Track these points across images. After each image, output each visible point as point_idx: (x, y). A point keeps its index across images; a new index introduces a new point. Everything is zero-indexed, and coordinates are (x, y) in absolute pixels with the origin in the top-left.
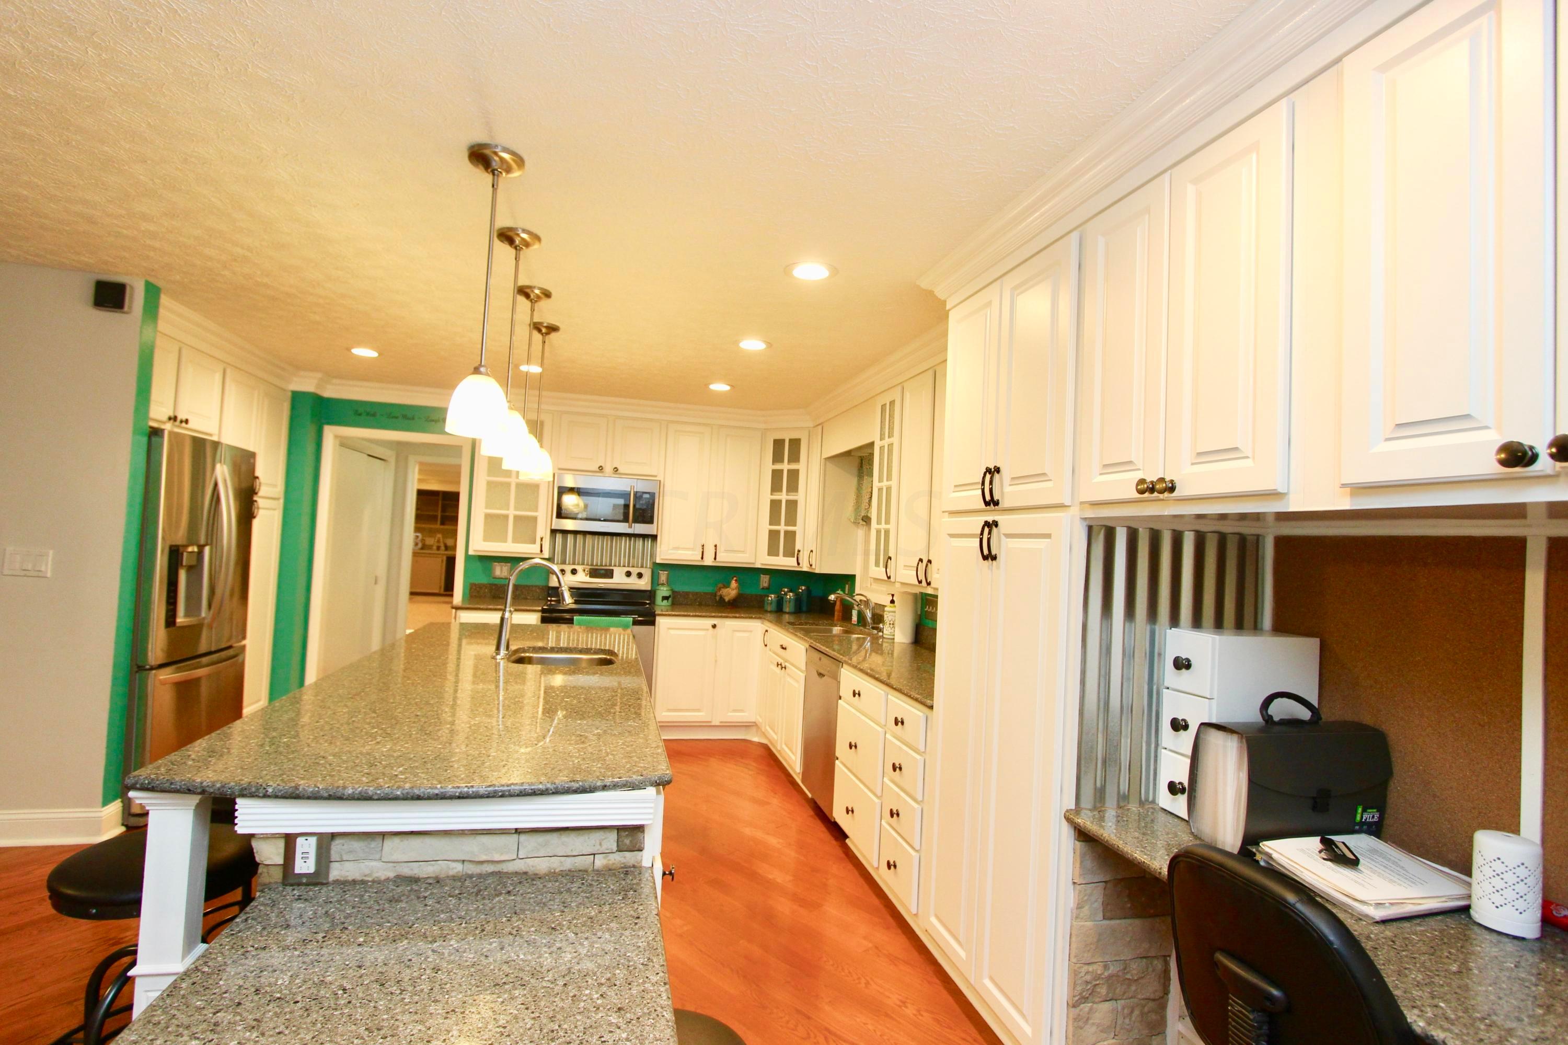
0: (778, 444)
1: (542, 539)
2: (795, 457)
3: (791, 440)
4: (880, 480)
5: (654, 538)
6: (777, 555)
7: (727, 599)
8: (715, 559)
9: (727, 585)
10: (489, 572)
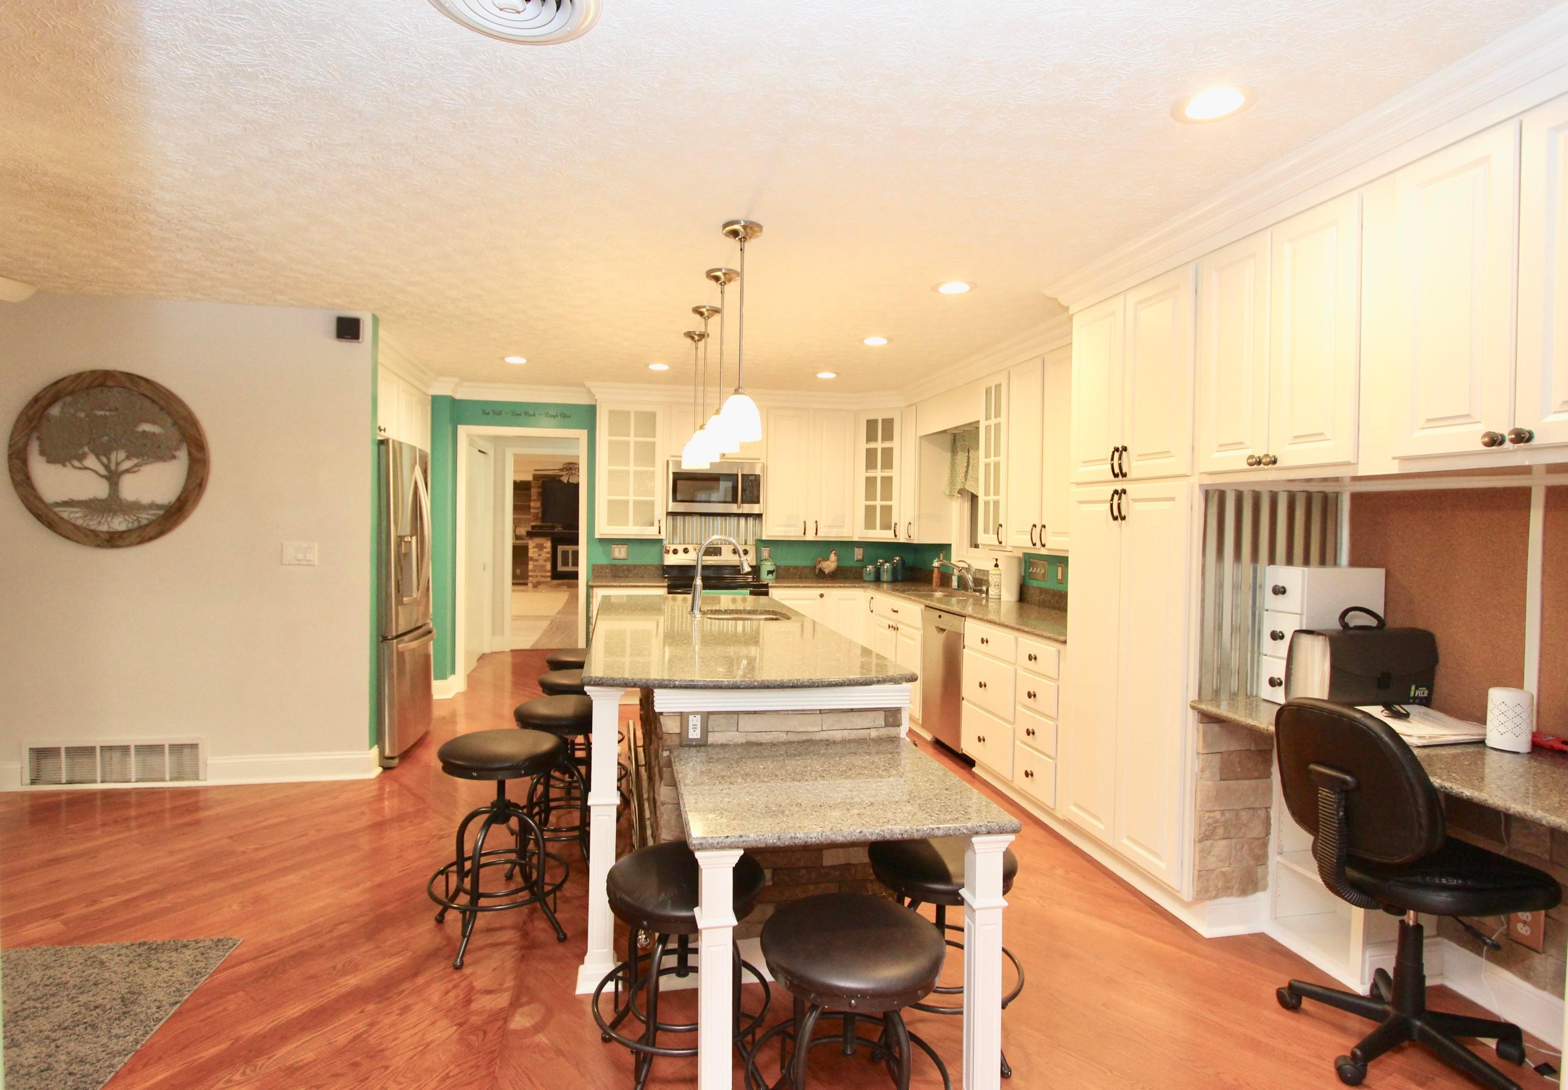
0: (871, 424)
1: (659, 521)
2: (888, 435)
3: (883, 420)
4: (987, 455)
5: (759, 515)
6: (875, 528)
7: (827, 571)
8: (816, 534)
9: (827, 559)
10: (609, 554)
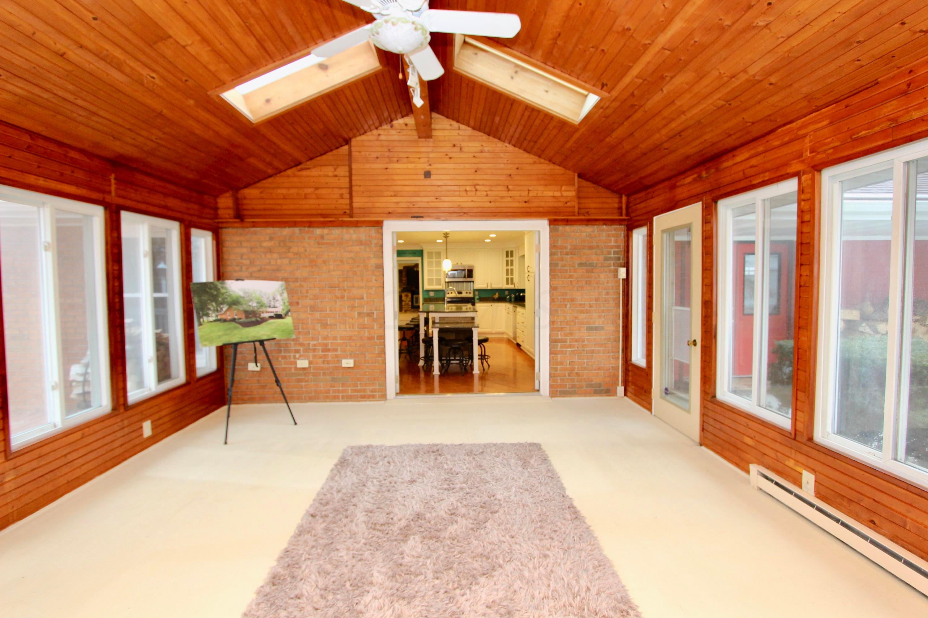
0: (507, 252)
1: (443, 284)
2: (512, 256)
3: (510, 251)
5: (473, 282)
6: (509, 285)
7: (495, 298)
8: (491, 287)
9: (495, 294)
10: (428, 294)
